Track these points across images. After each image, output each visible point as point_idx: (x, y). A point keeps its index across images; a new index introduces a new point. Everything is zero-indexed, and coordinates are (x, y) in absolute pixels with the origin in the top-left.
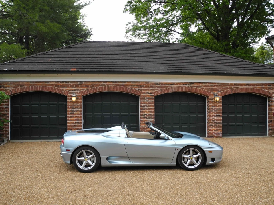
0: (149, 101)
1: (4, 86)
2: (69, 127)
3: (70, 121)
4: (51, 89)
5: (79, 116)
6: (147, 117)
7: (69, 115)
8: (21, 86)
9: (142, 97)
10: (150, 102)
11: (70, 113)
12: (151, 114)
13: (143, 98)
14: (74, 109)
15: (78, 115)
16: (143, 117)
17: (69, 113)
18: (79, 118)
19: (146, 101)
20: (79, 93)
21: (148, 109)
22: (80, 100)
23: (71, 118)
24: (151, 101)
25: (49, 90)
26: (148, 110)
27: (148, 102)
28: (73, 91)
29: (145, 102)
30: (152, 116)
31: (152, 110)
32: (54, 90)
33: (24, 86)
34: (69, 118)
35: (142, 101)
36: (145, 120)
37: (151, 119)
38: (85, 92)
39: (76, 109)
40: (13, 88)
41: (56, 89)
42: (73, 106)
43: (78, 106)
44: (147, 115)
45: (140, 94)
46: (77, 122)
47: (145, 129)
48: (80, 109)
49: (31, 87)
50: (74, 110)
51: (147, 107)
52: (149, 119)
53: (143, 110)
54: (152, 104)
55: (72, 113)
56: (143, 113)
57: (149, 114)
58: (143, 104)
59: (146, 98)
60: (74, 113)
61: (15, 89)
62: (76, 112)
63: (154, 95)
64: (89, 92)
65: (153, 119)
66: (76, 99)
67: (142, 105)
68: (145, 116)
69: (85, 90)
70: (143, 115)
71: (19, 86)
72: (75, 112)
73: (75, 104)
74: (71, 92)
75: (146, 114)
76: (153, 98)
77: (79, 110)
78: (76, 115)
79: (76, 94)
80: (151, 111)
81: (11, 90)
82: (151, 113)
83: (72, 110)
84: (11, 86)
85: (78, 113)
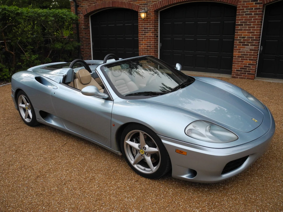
0: (251, 14)
1: (81, 5)
2: (141, 52)
3: (142, 44)
4: (121, 5)
5: (150, 39)
6: (245, 42)
7: (141, 37)
8: (94, 3)
9: (240, 7)
10: (252, 17)
11: (142, 35)
12: (251, 38)
13: (241, 10)
14: (146, 29)
15: (150, 37)
16: (238, 41)
17: (140, 35)
18: (152, 41)
19: (246, 14)
20: (151, 7)
21: (247, 28)
22: (152, 16)
23: (143, 41)
24: (254, 14)
25: (120, 6)
26: (247, 30)
27: (249, 17)
28: (144, 4)
29: (244, 17)
30: (254, 40)
31: (255, 30)
32: (124, 5)
33: (97, 3)
34: (141, 40)
35: (239, 15)
36: (241, 47)
37: (251, 45)
38: (157, 6)
39: (148, 29)
40: (88, 6)
41: (126, 4)
42: (144, 25)
43: (150, 24)
44: (246, 39)
45: (237, 2)
46: (149, 46)
47: (239, 61)
48: (152, 28)
49: (103, 3)
50: (145, 31)
51: (248, 25)
52: (248, 45)
53: (239, 30)
54: (257, 19)
55: (143, 35)
56: (238, 35)
57: (249, 38)
58: (240, 20)
59: (246, 9)
60: (145, 35)
61: (90, 7)
62: (148, 33)
63: (261, 3)
64: (163, 4)
65: (254, 45)
66: (147, 16)
67: (238, 22)
68: (242, 41)
69: (158, 2)
70: (239, 38)
71: (92, 3)
72: (146, 33)
73: (147, 22)
74: (142, 7)
75: (243, 38)
76: (259, 9)
77: (150, 31)
78: (148, 37)
79: (148, 8)
80: (254, 33)
81: (86, 9)
82: (252, 35)
83: (143, 31)
84: (86, 4)
85: (150, 35)
